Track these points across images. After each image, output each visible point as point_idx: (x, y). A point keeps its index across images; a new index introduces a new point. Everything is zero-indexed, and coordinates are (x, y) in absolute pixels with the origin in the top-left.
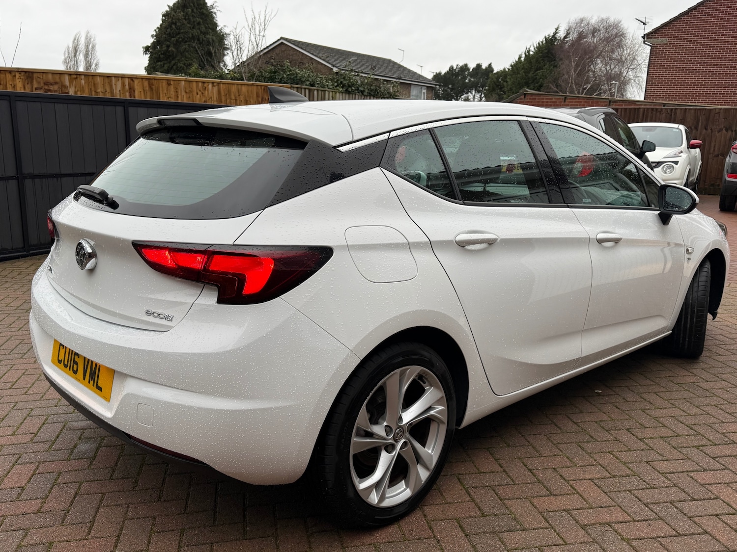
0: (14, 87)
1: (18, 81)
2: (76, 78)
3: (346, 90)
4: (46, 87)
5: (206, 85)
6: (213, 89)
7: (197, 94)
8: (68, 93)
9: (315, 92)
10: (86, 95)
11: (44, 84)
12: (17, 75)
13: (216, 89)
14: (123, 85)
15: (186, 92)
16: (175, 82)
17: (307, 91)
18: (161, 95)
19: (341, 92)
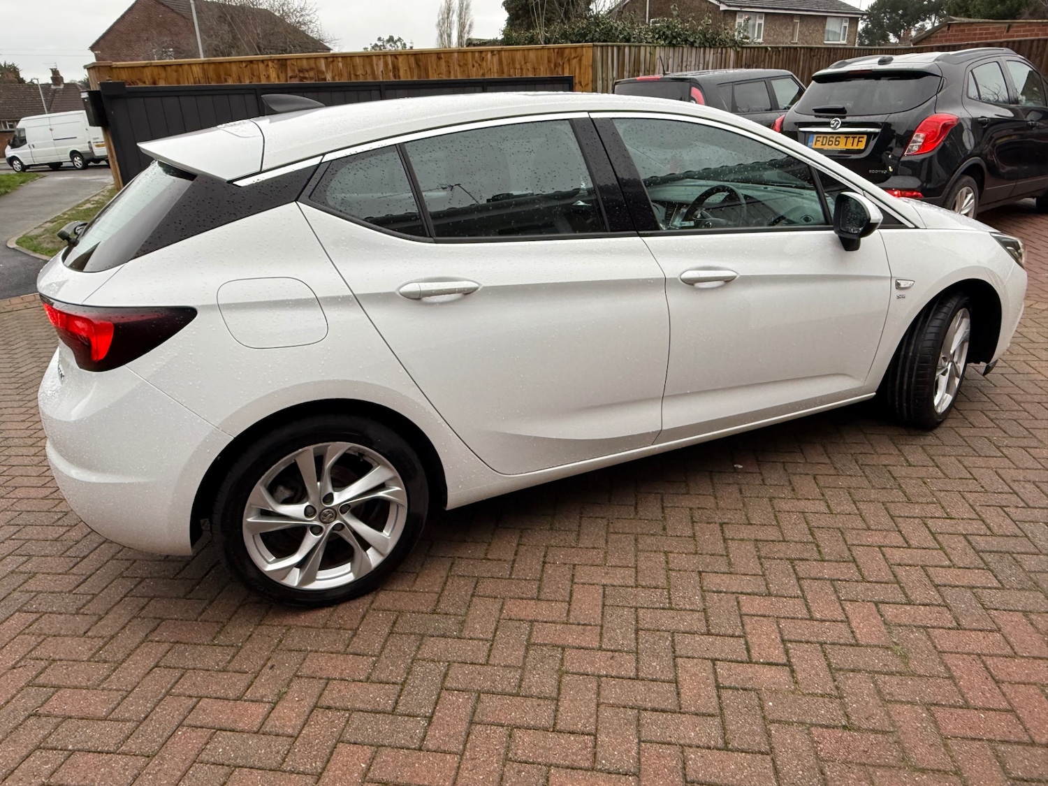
0: (268, 77)
1: (271, 70)
2: (333, 61)
3: (670, 43)
4: (302, 75)
5: (483, 55)
6: (492, 58)
7: (473, 66)
8: (325, 79)
9: (627, 50)
10: (344, 80)
11: (299, 71)
12: (270, 64)
13: (496, 59)
14: (386, 64)
15: (460, 66)
16: (447, 55)
17: (615, 49)
18: (430, 73)
19: (662, 45)
